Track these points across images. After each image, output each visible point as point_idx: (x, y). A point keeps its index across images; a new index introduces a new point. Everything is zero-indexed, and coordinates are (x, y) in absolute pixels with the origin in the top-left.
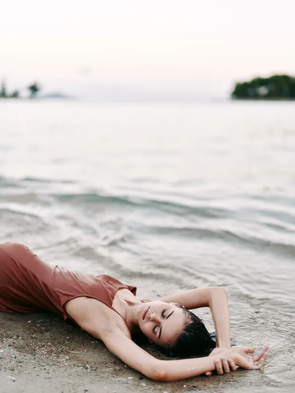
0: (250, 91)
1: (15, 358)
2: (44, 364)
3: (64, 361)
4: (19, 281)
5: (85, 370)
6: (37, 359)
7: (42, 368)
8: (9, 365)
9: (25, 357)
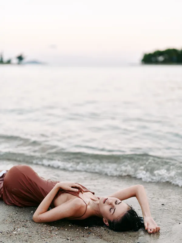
0: (153, 59)
1: (27, 234)
2: (44, 238)
3: (55, 236)
4: (27, 187)
5: (67, 241)
6: (39, 234)
7: (43, 240)
8: (25, 239)
9: (32, 233)
